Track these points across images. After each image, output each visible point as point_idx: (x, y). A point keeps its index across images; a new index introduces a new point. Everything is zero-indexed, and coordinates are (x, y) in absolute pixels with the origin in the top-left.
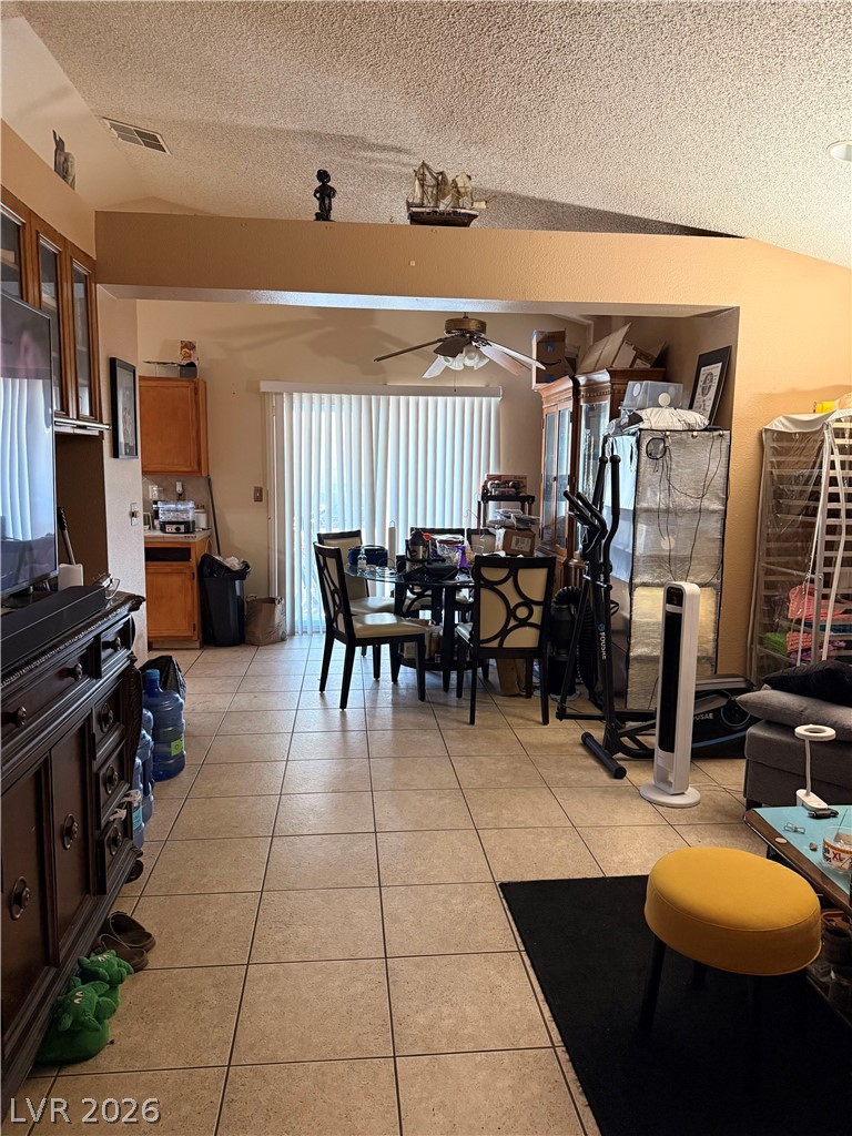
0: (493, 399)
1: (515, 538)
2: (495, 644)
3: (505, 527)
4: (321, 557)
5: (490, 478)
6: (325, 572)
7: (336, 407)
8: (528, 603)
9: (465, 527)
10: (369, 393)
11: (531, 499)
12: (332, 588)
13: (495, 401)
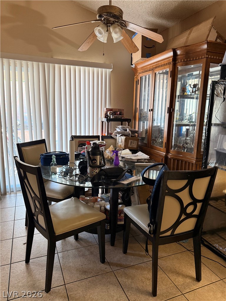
0: (108, 70)
1: (130, 141)
3: (125, 135)
4: (22, 171)
6: (26, 181)
7: (24, 69)
8: (195, 202)
10: (43, 61)
11: (129, 121)
12: (33, 195)
13: (109, 71)
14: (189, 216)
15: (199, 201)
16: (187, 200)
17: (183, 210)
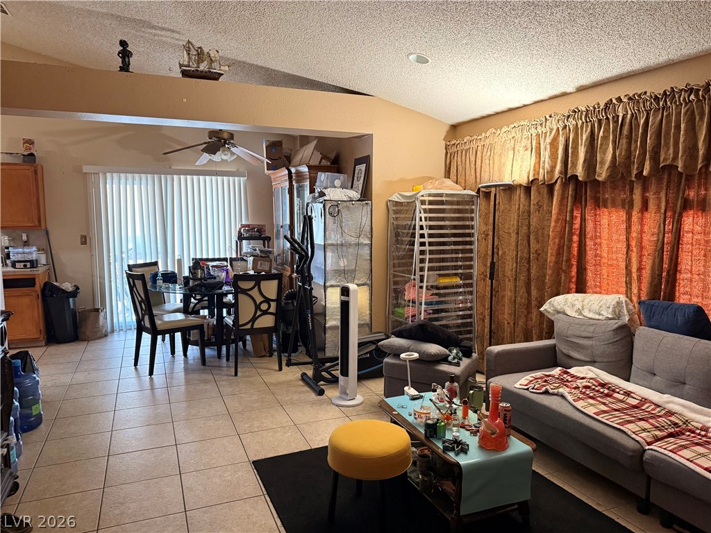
0: (241, 178)
1: (259, 262)
2: (249, 326)
3: (253, 256)
4: (131, 280)
5: (243, 226)
6: (135, 289)
8: (267, 301)
9: (228, 256)
11: (269, 239)
12: (140, 299)
13: (243, 179)
14: (265, 313)
15: (273, 300)
16: (259, 299)
17: (257, 307)
